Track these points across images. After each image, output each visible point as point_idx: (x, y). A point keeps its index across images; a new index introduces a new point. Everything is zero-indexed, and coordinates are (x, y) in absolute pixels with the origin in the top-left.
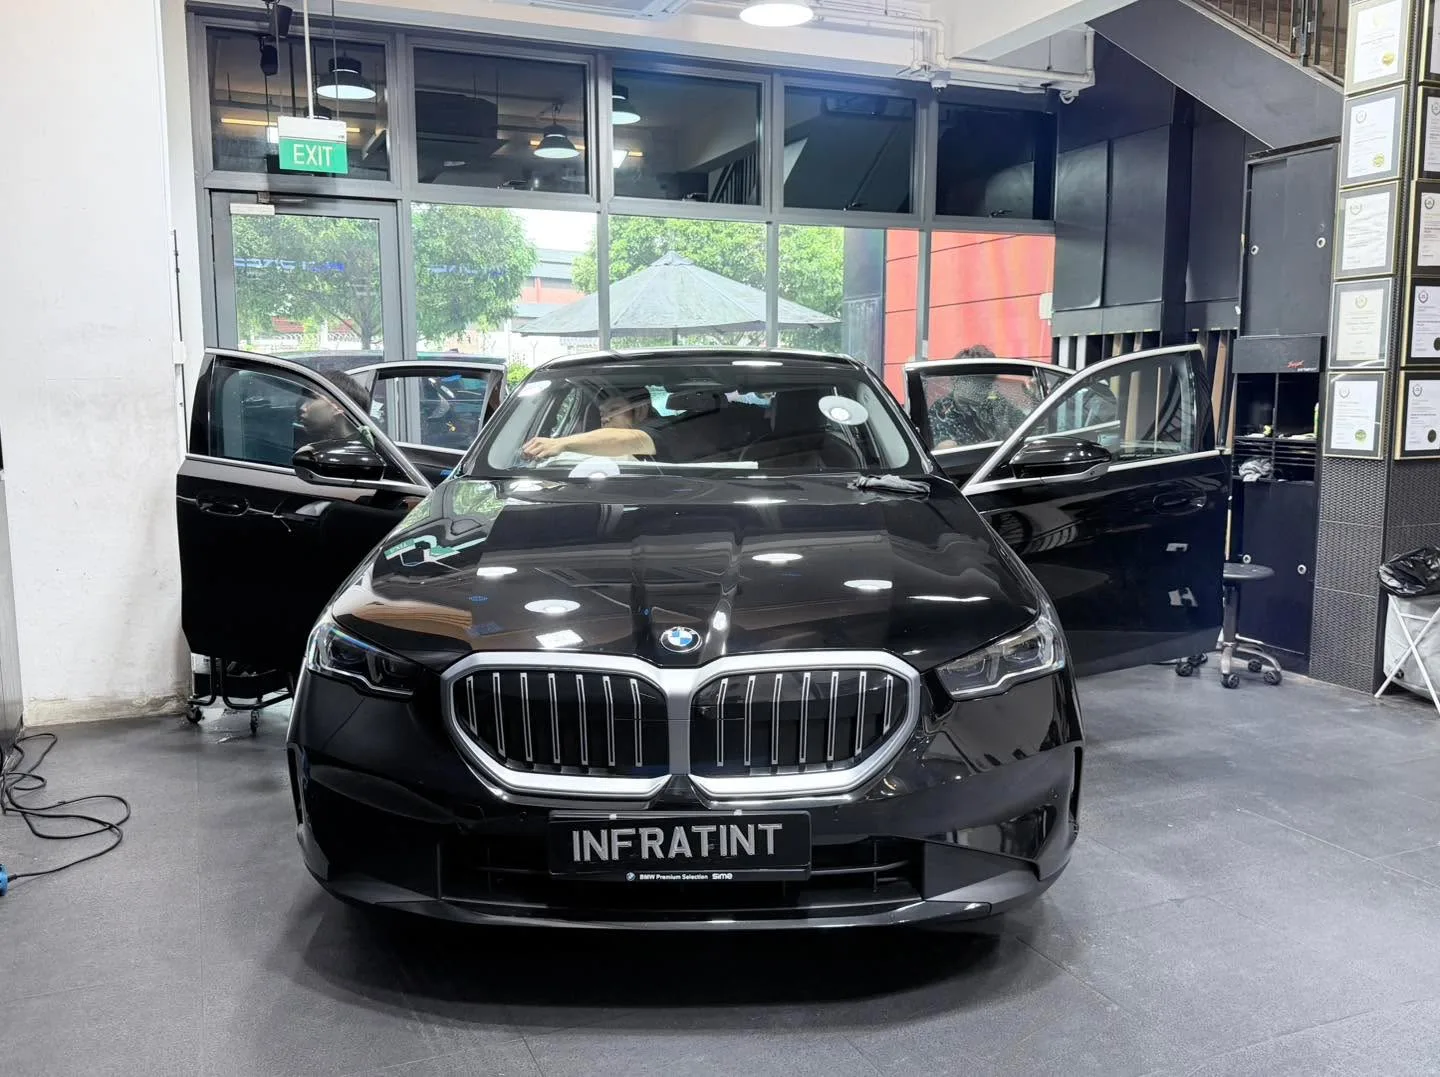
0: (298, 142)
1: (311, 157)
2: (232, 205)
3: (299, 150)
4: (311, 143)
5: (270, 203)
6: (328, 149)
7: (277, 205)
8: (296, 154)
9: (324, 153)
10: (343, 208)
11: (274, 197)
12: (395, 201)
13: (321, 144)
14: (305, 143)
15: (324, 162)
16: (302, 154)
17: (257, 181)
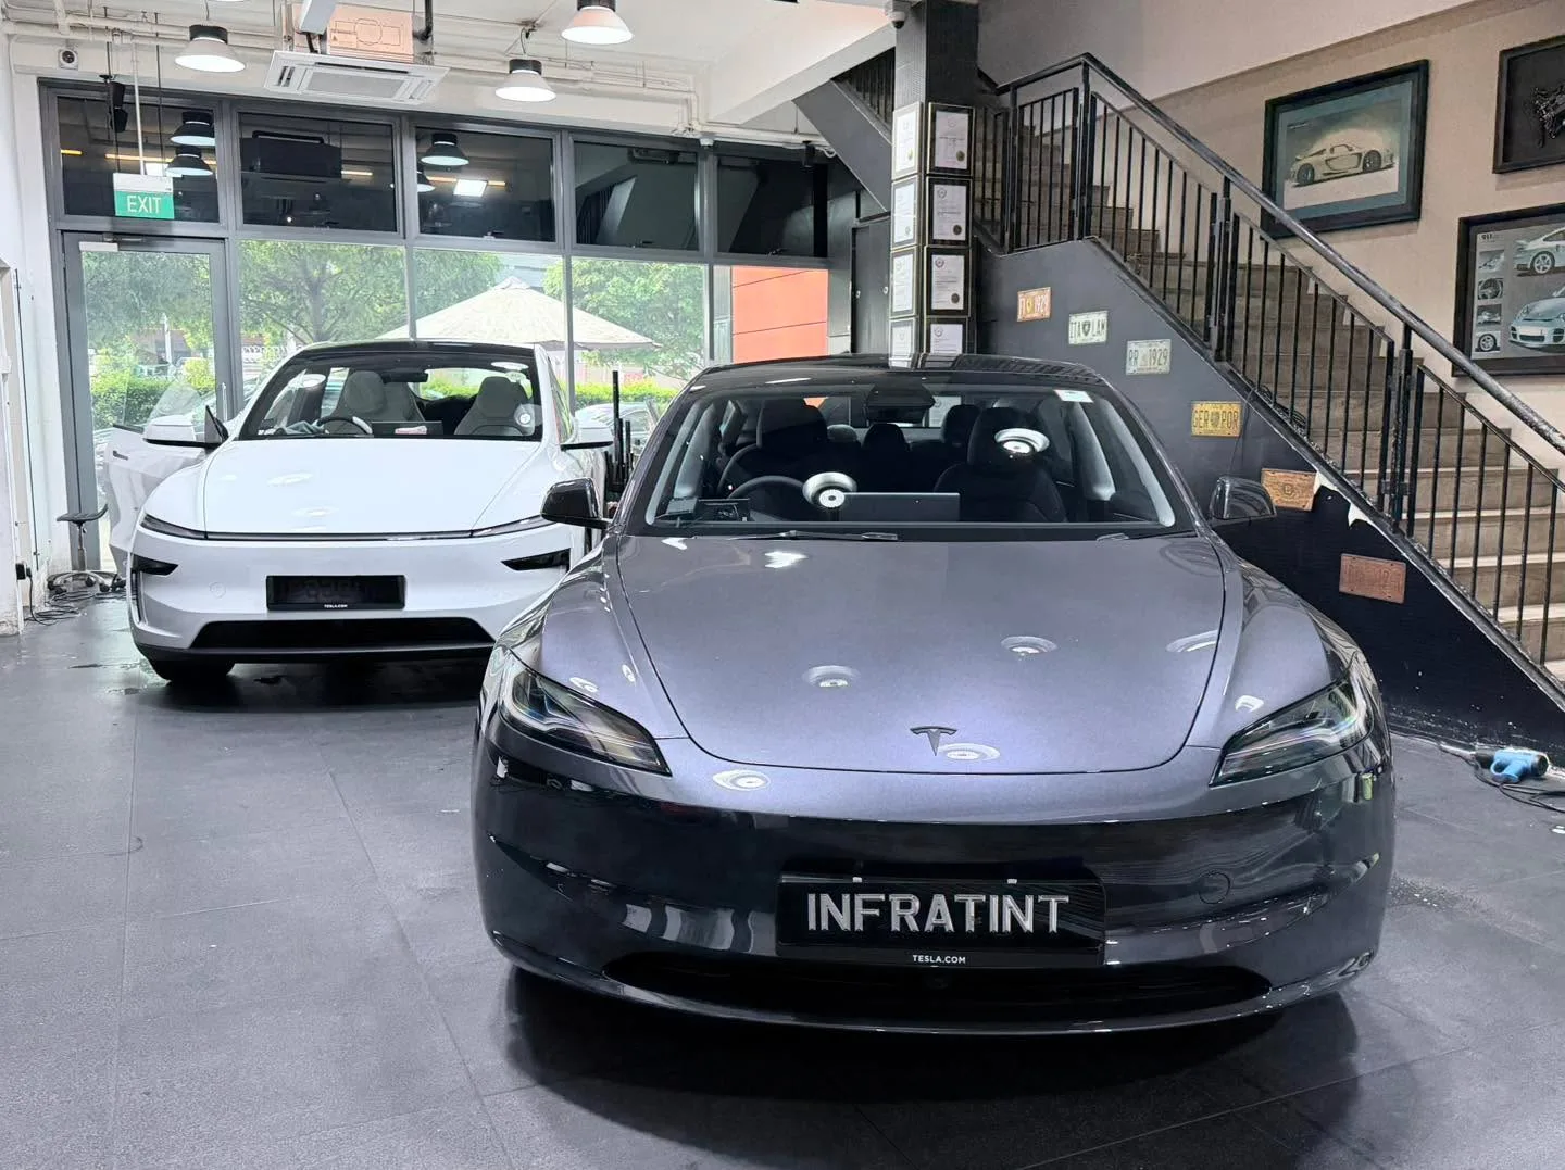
0: (133, 194)
1: (143, 206)
2: (81, 243)
3: (132, 200)
4: (143, 195)
5: (114, 242)
6: (157, 199)
7: (120, 244)
8: (129, 204)
9: (153, 202)
10: (180, 245)
11: (118, 237)
12: (223, 239)
13: (151, 195)
14: (137, 194)
15: (154, 211)
16: (134, 204)
17: (102, 223)
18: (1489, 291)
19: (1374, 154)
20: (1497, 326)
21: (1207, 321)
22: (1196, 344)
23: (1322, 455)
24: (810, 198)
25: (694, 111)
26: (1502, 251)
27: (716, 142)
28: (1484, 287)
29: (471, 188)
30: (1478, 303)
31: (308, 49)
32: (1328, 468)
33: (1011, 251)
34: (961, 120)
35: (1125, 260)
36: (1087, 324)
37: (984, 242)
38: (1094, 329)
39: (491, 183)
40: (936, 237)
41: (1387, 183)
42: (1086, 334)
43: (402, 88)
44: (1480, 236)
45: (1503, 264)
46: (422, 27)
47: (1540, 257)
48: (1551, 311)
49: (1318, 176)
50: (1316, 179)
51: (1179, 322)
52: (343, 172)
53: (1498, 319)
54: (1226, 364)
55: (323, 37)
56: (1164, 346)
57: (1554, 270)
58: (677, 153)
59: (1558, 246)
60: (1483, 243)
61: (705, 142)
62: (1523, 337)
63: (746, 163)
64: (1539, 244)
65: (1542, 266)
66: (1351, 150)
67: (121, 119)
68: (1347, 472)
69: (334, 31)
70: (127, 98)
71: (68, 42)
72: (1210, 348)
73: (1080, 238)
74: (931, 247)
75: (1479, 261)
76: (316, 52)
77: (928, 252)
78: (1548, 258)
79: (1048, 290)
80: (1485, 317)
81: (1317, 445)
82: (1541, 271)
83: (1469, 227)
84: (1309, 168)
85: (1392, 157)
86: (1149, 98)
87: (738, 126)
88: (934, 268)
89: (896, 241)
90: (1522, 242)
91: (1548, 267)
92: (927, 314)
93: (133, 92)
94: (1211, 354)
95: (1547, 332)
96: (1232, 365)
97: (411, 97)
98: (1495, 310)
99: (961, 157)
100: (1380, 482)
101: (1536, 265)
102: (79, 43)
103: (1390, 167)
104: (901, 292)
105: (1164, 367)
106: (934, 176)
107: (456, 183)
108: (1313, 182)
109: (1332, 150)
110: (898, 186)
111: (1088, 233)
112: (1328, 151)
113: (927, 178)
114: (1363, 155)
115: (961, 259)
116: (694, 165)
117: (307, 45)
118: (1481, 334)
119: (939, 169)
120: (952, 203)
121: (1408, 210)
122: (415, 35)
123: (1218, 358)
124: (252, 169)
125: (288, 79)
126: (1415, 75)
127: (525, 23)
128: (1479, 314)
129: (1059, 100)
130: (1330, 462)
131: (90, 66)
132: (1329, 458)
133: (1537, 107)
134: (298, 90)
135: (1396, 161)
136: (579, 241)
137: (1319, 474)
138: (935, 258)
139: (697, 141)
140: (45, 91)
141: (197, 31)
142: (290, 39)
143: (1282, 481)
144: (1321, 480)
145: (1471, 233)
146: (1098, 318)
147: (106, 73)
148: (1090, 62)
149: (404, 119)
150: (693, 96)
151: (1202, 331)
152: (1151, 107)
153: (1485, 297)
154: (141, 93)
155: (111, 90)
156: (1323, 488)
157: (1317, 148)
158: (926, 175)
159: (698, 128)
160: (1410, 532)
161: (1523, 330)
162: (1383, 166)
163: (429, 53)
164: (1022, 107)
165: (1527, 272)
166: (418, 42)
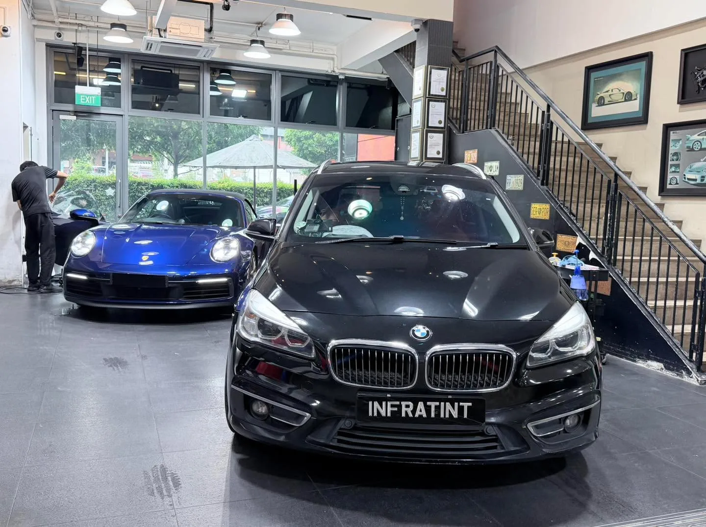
0: (83, 95)
2: (60, 115)
4: (88, 96)
5: (75, 115)
6: (93, 97)
7: (77, 116)
8: (82, 99)
10: (103, 117)
11: (76, 113)
12: (122, 115)
13: (90, 96)
14: (85, 95)
15: (92, 102)
16: (84, 99)
17: (70, 107)
18: (675, 157)
19: (629, 94)
20: (678, 174)
21: (538, 167)
22: (534, 178)
23: (581, 229)
24: (391, 103)
25: (336, 63)
26: (681, 139)
27: (346, 77)
28: (673, 156)
29: (240, 93)
30: (670, 163)
31: (159, 36)
32: (583, 234)
33: (463, 132)
34: (443, 74)
35: (508, 139)
36: (491, 167)
37: (452, 127)
38: (494, 169)
39: (248, 91)
40: (430, 125)
41: (634, 107)
42: (491, 171)
43: (200, 53)
44: (671, 132)
45: (681, 145)
46: (208, 27)
47: (696, 143)
48: (699, 168)
49: (606, 102)
50: (605, 103)
51: (528, 168)
52: (180, 85)
53: (678, 170)
54: (545, 187)
55: (165, 31)
56: (521, 177)
57: (701, 149)
58: (329, 81)
59: (703, 139)
60: (673, 135)
61: (341, 77)
62: (688, 179)
63: (363, 87)
64: (696, 137)
65: (697, 147)
66: (620, 91)
67: (81, 62)
68: (591, 237)
69: (170, 28)
70: (83, 52)
71: (60, 29)
72: (539, 179)
73: (490, 128)
74: (428, 129)
75: (671, 144)
76: (162, 37)
77: (426, 132)
78: (699, 143)
79: (476, 150)
80: (673, 169)
81: (579, 225)
82: (696, 149)
83: (668, 128)
84: (602, 98)
85: (636, 96)
86: (521, 68)
87: (354, 70)
88: (429, 139)
89: (413, 126)
90: (689, 136)
91: (699, 148)
92: (425, 159)
93: (86, 50)
94: (540, 182)
95: (698, 177)
96: (548, 188)
97: (204, 56)
98: (677, 166)
99: (442, 90)
100: (603, 242)
101: (694, 147)
102: (63, 29)
103: (635, 99)
104: (414, 149)
105: (521, 188)
106: (430, 98)
107: (232, 91)
108: (604, 105)
109: (612, 91)
110: (415, 102)
111: (494, 126)
112: (610, 91)
113: (427, 99)
114: (625, 93)
115: (442, 135)
116: (336, 86)
117: (158, 34)
118: (672, 177)
119: (432, 95)
120: (438, 111)
121: (641, 119)
122: (206, 30)
123: (542, 184)
124: (139, 83)
125: (151, 47)
126: (647, 58)
127: (258, 23)
128: (671, 168)
129: (485, 66)
130: (584, 232)
131: (69, 38)
132: (584, 230)
133: (696, 75)
134: (155, 51)
135: (638, 96)
136: (282, 120)
137: (579, 237)
138: (429, 134)
139: (338, 76)
140: (49, 48)
141: (113, 25)
142: (151, 31)
143: (565, 240)
144: (579, 240)
145: (668, 131)
146: (496, 164)
147: (75, 42)
148: (497, 50)
149: (205, 63)
150: (335, 56)
151: (536, 171)
152: (521, 72)
153: (673, 160)
154: (89, 50)
155: (77, 49)
156: (580, 244)
157: (606, 89)
158: (426, 97)
159: (337, 71)
160: (615, 265)
161: (689, 176)
162: (633, 99)
163: (212, 38)
164: (470, 68)
165: (691, 150)
166: (207, 33)
